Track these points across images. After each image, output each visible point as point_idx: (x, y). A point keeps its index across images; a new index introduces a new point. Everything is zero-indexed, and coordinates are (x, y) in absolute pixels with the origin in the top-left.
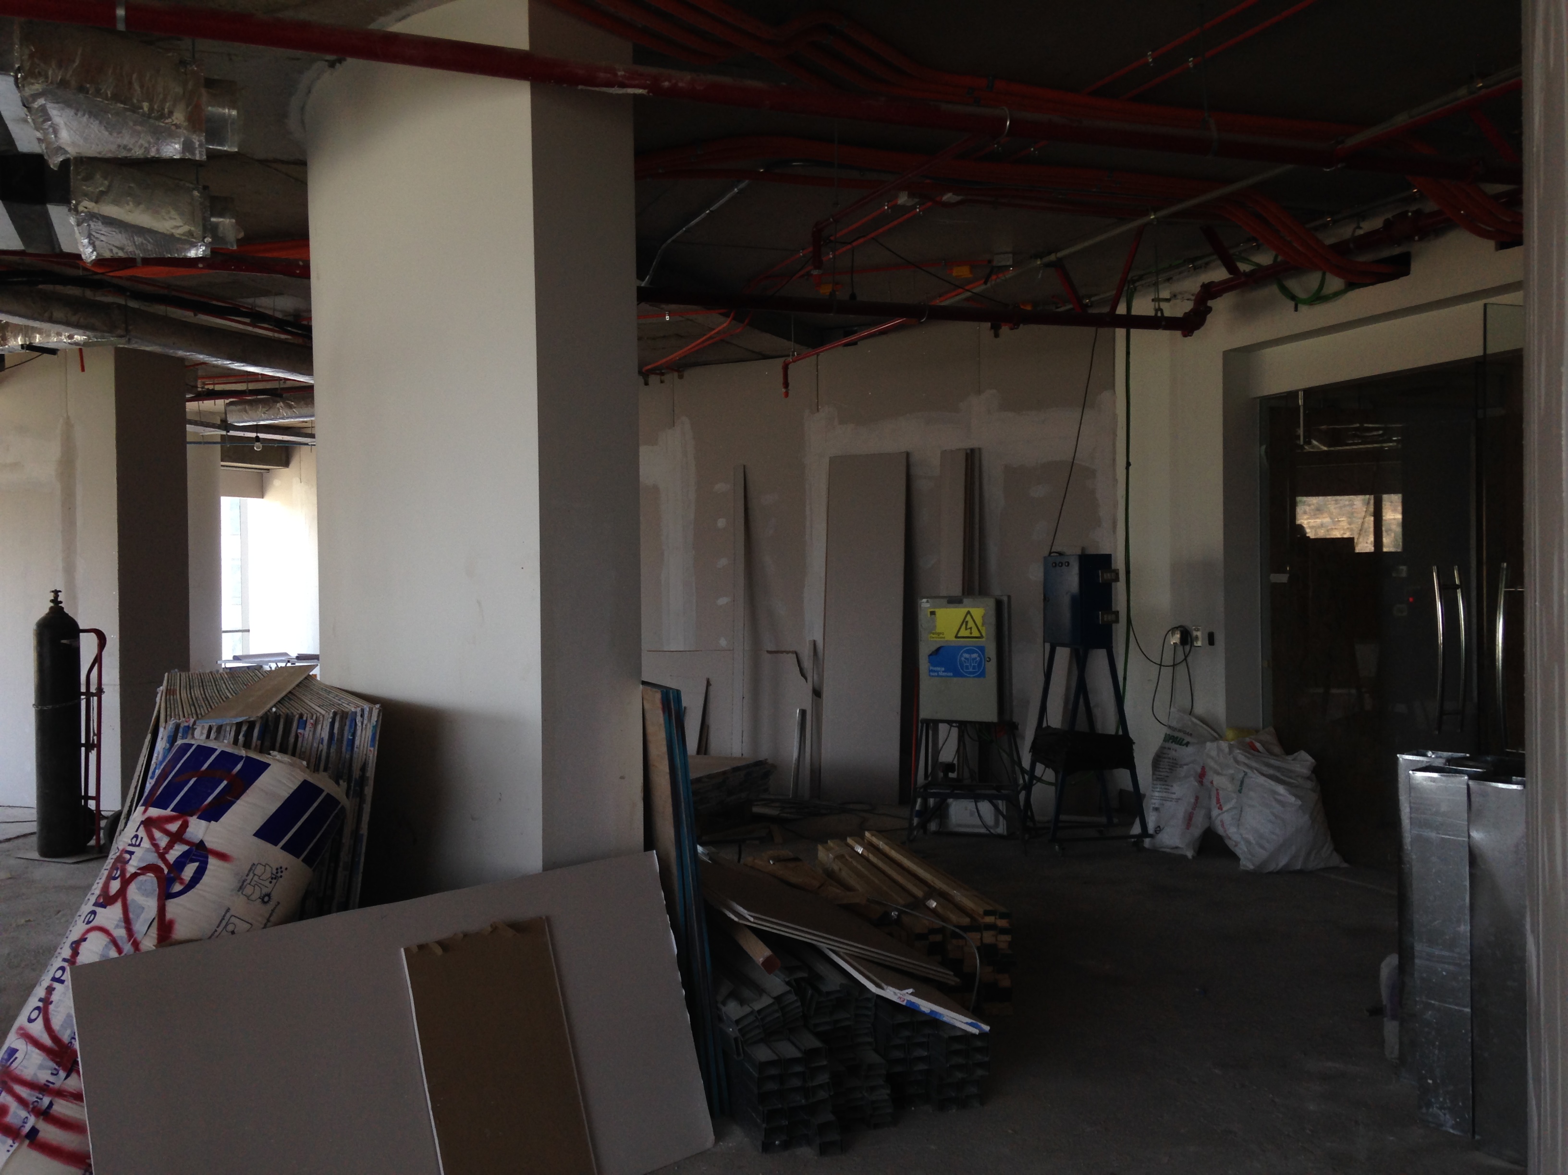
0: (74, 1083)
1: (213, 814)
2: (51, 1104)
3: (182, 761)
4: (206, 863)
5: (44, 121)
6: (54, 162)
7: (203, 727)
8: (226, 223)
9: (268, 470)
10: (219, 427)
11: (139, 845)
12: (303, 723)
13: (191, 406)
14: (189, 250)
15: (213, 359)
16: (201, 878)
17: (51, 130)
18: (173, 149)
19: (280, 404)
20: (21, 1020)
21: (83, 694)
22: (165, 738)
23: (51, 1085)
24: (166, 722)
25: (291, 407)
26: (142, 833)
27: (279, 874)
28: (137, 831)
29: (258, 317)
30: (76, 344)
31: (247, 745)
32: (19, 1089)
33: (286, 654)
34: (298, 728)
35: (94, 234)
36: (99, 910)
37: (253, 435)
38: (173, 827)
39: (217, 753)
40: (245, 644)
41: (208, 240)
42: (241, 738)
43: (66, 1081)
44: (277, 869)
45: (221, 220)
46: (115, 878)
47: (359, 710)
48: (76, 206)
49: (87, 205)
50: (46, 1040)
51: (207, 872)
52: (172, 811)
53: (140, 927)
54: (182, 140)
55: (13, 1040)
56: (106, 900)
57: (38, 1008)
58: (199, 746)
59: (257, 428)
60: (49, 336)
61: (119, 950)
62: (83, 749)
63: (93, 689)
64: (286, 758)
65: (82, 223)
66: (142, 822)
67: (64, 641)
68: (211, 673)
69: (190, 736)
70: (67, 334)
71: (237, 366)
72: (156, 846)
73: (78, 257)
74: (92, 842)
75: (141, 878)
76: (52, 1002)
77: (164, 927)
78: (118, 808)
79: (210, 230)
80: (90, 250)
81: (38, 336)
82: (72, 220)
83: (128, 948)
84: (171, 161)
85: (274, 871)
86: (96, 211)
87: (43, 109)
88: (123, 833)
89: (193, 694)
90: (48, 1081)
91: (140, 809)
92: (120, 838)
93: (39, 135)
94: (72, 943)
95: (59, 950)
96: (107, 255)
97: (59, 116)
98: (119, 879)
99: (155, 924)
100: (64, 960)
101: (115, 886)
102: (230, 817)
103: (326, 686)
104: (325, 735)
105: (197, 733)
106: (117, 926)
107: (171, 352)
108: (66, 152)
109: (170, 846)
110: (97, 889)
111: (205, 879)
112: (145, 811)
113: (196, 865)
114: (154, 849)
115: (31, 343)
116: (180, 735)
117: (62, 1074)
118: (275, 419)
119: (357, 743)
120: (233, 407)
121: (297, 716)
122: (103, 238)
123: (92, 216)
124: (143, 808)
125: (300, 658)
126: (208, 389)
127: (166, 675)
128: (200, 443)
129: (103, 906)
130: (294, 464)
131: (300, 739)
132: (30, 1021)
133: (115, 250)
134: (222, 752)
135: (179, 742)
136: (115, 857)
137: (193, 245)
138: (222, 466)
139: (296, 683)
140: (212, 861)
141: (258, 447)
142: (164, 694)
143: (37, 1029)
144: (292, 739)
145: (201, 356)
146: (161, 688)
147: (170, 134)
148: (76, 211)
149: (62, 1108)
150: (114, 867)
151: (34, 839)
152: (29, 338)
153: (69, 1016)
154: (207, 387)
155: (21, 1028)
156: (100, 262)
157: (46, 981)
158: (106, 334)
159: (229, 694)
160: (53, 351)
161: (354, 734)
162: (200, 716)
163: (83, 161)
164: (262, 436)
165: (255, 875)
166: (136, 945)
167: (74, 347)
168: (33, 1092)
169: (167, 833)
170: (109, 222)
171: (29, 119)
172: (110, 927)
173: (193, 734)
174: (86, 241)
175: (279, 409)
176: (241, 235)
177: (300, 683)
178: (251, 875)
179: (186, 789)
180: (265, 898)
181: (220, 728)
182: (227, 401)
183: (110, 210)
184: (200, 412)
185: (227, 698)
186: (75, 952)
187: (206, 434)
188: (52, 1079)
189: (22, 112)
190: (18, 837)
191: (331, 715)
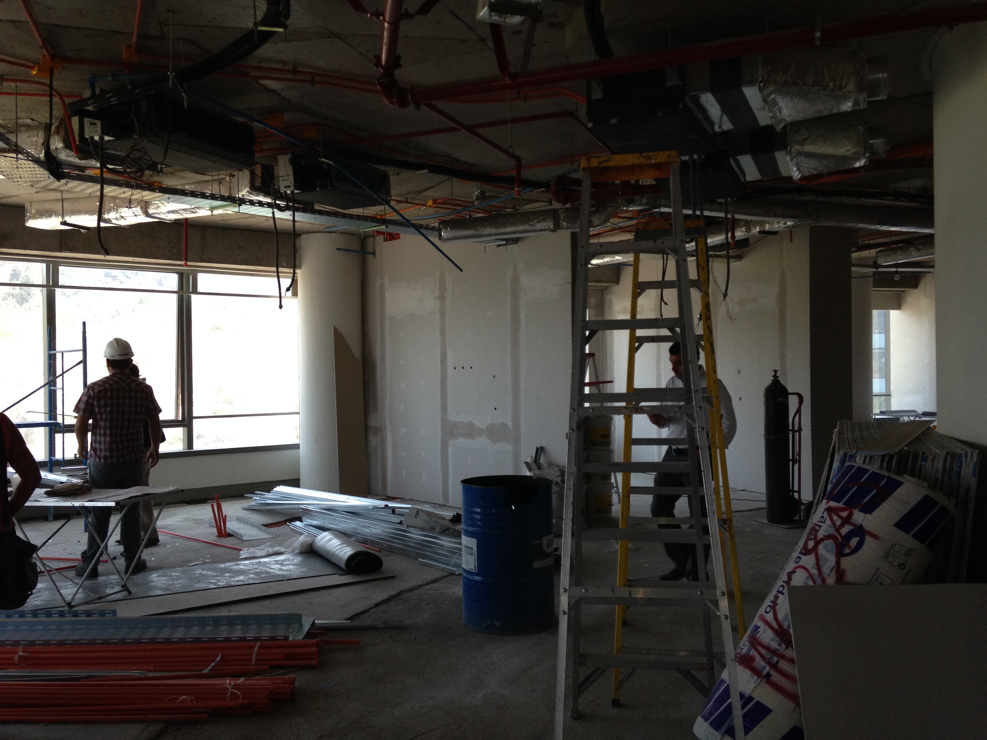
0: (790, 653)
1: (868, 509)
2: (778, 662)
3: (849, 476)
4: (864, 539)
5: (775, 106)
6: (779, 127)
7: (861, 456)
8: (878, 143)
9: (904, 291)
10: (872, 267)
11: (824, 522)
12: (925, 459)
13: (854, 255)
14: (855, 163)
15: (869, 226)
16: (861, 547)
17: (777, 111)
18: (847, 106)
19: (912, 249)
20: (762, 611)
21: (791, 430)
22: (838, 461)
23: (778, 651)
24: (839, 450)
25: (919, 250)
26: (826, 515)
27: (910, 553)
28: (823, 514)
29: (899, 195)
30: (788, 227)
31: (889, 469)
32: (760, 648)
33: (914, 411)
34: (922, 461)
35: (800, 163)
36: (802, 556)
37: (894, 270)
38: (844, 514)
39: (869, 473)
40: (888, 403)
41: (868, 155)
42: (885, 464)
43: (786, 650)
44: (909, 549)
45: (876, 141)
46: (811, 540)
47: (963, 452)
48: (790, 150)
49: (797, 147)
50: (774, 624)
51: (865, 544)
52: (843, 504)
53: (826, 570)
54: (853, 99)
55: (757, 621)
56: (806, 552)
57: (770, 606)
58: (859, 468)
59: (897, 266)
60: (773, 224)
61: (814, 582)
62: (791, 462)
63: (796, 428)
64: (914, 480)
65: (793, 159)
66: (826, 509)
67: (780, 400)
68: (866, 422)
69: (853, 460)
70: (783, 222)
71: (884, 228)
72: (834, 524)
73: (791, 178)
74: (797, 518)
75: (826, 542)
76: (777, 604)
77: (840, 573)
78: (811, 499)
79: (868, 148)
80: (797, 173)
81: (767, 225)
82: (788, 158)
83: (819, 581)
84: (846, 113)
85: (907, 550)
86: (801, 150)
87: (774, 100)
88: (815, 515)
89: (855, 435)
90: (776, 648)
91: (825, 501)
92: (813, 517)
93: (771, 115)
94: (788, 573)
95: (781, 576)
96: (807, 174)
97: (782, 102)
98: (813, 541)
99: (834, 570)
100: (784, 582)
101: (811, 544)
102: (878, 512)
103: (941, 434)
104: (940, 466)
105: (857, 459)
106: (813, 568)
107: (843, 225)
108: (785, 120)
109: (842, 525)
110: (801, 544)
111: (864, 548)
112: (828, 503)
113: (858, 539)
114: (833, 526)
115: (763, 230)
116: (847, 459)
117: (784, 646)
118: (909, 258)
119: (963, 474)
120: (880, 254)
121: (921, 454)
122: (806, 165)
123: (799, 154)
124: (826, 501)
125: (925, 414)
126: (865, 244)
127: (839, 422)
128: (860, 277)
129: (805, 554)
130: (921, 285)
131: (923, 469)
132: (766, 612)
133: (811, 171)
134: (873, 472)
135: (847, 464)
136: (810, 527)
137: (858, 160)
138: (874, 291)
139: (921, 431)
140: (868, 538)
141: (897, 278)
142: (837, 434)
143: (770, 617)
144: (918, 468)
145: (862, 225)
146: (836, 430)
147: (846, 98)
148: (791, 152)
149: (783, 665)
150: (810, 533)
151: (765, 512)
152: (763, 227)
153: (787, 614)
154: (865, 242)
155: (761, 615)
156: (803, 178)
157: (774, 592)
158: (805, 219)
159: (877, 437)
160: (775, 233)
161: (960, 468)
162: (859, 449)
163: (794, 124)
164: (899, 270)
165: (894, 550)
166: (823, 580)
167: (787, 229)
168: (768, 653)
169: (840, 517)
170: (809, 155)
171: (766, 107)
172: (809, 567)
173: (855, 460)
174: (795, 169)
175: (911, 252)
176: (889, 147)
177: (924, 431)
178: (892, 551)
179: (851, 492)
180: (902, 566)
181: (871, 458)
182: (878, 250)
183: (810, 148)
184: (860, 259)
185: (876, 438)
186: (790, 579)
187: (863, 272)
188: (778, 648)
189: (762, 104)
190: (756, 509)
191: (944, 454)
